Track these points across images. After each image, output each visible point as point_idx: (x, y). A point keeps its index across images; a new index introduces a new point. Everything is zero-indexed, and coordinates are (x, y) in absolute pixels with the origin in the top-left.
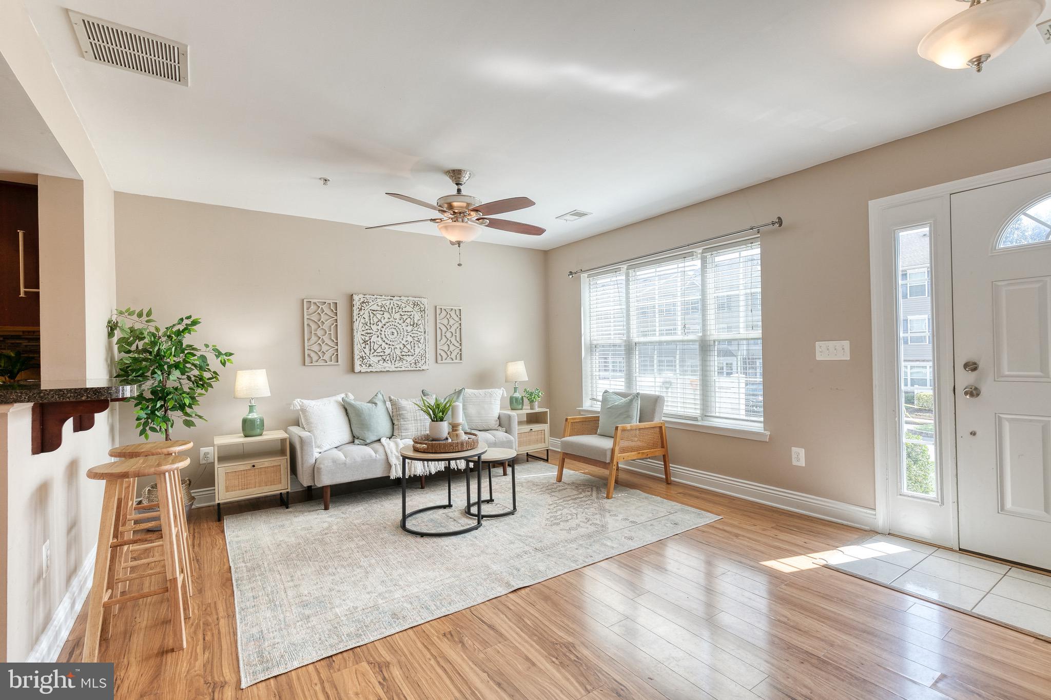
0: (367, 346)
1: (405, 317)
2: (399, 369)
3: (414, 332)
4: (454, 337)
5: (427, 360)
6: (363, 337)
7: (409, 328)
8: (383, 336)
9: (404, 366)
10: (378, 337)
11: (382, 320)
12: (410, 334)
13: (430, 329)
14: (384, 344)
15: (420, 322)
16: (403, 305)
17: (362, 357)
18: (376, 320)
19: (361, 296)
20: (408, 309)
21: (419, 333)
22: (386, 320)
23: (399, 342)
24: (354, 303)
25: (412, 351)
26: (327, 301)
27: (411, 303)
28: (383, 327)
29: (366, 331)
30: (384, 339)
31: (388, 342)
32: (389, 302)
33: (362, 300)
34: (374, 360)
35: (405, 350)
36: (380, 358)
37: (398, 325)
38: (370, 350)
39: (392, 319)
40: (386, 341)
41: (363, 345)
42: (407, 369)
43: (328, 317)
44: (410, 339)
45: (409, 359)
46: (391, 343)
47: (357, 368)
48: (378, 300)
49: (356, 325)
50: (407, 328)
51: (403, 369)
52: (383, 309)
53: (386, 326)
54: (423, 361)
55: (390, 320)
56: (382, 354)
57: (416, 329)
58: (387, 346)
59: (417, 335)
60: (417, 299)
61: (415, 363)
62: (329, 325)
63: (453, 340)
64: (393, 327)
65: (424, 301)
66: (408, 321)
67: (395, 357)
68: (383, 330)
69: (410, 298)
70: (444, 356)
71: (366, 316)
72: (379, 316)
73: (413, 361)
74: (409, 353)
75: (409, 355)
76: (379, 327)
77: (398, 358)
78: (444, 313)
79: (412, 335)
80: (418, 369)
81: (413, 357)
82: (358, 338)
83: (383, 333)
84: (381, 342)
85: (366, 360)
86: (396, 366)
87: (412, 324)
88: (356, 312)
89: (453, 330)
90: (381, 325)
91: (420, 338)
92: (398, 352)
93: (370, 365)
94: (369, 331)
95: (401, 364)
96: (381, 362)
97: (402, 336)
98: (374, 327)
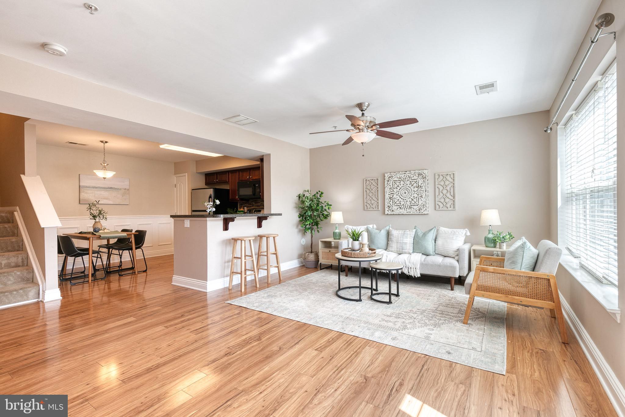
0: (391, 201)
1: (413, 183)
2: (409, 213)
3: (418, 191)
4: (449, 193)
5: (427, 208)
6: (389, 196)
7: (416, 189)
8: (400, 195)
9: (412, 211)
10: (397, 195)
11: (399, 186)
12: (416, 192)
13: (431, 189)
14: (400, 199)
15: (422, 185)
16: (412, 176)
17: (389, 206)
18: (396, 186)
19: (389, 174)
20: (415, 177)
21: (422, 192)
22: (402, 185)
23: (409, 197)
24: (385, 178)
25: (417, 203)
26: (374, 179)
27: (417, 174)
28: (400, 190)
29: (391, 192)
30: (401, 196)
31: (403, 198)
32: (403, 175)
33: (389, 176)
34: (395, 208)
35: (413, 202)
36: (398, 207)
37: (408, 188)
38: (393, 202)
39: (405, 185)
40: (402, 197)
41: (390, 200)
42: (414, 213)
43: (374, 187)
44: (416, 195)
45: (415, 207)
46: (404, 198)
47: (386, 212)
48: (398, 175)
49: (386, 189)
50: (414, 189)
51: (412, 213)
52: (400, 179)
53: (402, 189)
54: (425, 209)
55: (404, 185)
56: (399, 204)
57: (420, 189)
58: (402, 200)
59: (420, 193)
60: (421, 171)
61: (419, 210)
62: (375, 190)
63: (448, 195)
64: (406, 189)
65: (426, 172)
66: (415, 185)
67: (407, 206)
68: (400, 191)
69: (416, 171)
70: (441, 205)
71: (391, 184)
72: (398, 184)
73: (418, 209)
74: (415, 204)
75: (415, 205)
76: (398, 190)
77: (409, 207)
78: (441, 177)
79: (417, 193)
80: (421, 213)
81: (418, 206)
82: (387, 196)
83: (400, 193)
84: (399, 198)
85: (391, 208)
86: (407, 211)
87: (417, 186)
88: (386, 183)
89: (448, 188)
90: (399, 188)
91: (422, 194)
92: (408, 203)
93: (393, 211)
94: (392, 192)
95: (410, 210)
96: (399, 209)
97: (411, 193)
98: (395, 190)
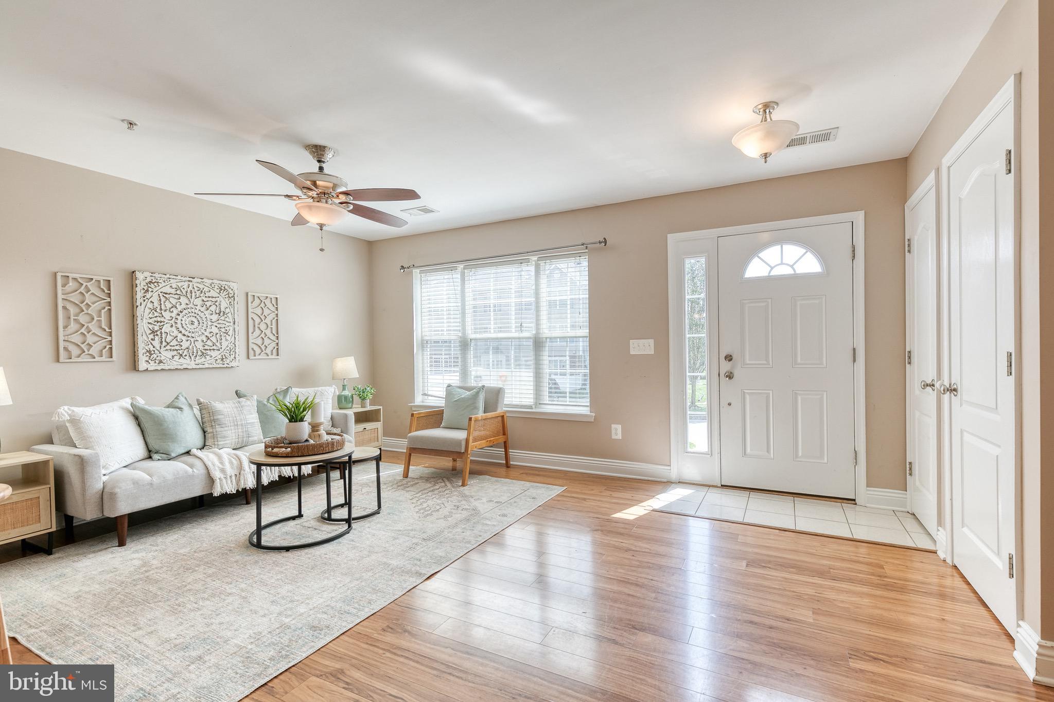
0: (157, 338)
1: (208, 304)
2: (201, 366)
3: (220, 321)
4: (269, 329)
5: (237, 356)
6: (151, 327)
7: (215, 317)
8: (179, 325)
9: (208, 362)
10: (172, 326)
11: (178, 306)
12: (215, 324)
13: (240, 319)
14: (180, 336)
15: (228, 310)
16: (206, 289)
17: (149, 352)
18: (169, 305)
19: (147, 274)
20: (213, 293)
21: (227, 324)
22: (184, 306)
23: (200, 333)
24: (138, 282)
25: (218, 344)
26: (95, 278)
27: (216, 287)
28: (178, 315)
29: (156, 319)
30: (181, 329)
31: (186, 333)
32: (187, 283)
33: (149, 279)
34: (166, 355)
35: (209, 343)
36: (175, 353)
37: (199, 313)
38: (161, 342)
39: (191, 305)
40: (183, 331)
41: (151, 336)
42: (211, 366)
43: (95, 299)
44: (215, 330)
45: (214, 354)
46: (190, 335)
47: (142, 365)
48: (172, 281)
49: (139, 311)
50: (212, 317)
51: (207, 366)
52: (178, 292)
53: (184, 313)
54: (232, 357)
55: (189, 306)
56: (177, 348)
57: (223, 318)
58: (184, 338)
59: (224, 326)
60: (224, 283)
61: (222, 359)
62: (99, 308)
63: (268, 332)
64: (193, 314)
65: (232, 284)
66: (213, 308)
67: (195, 351)
68: (179, 318)
69: (215, 281)
70: (258, 351)
71: (155, 299)
72: (174, 301)
73: (220, 357)
74: (214, 347)
75: (213, 349)
76: (174, 315)
77: (200, 353)
78: (257, 301)
79: (218, 326)
80: (225, 366)
81: (220, 352)
82: (143, 326)
83: (179, 322)
84: (176, 333)
85: (155, 356)
86: (197, 362)
87: (217, 312)
88: (139, 295)
89: (268, 321)
90: (175, 311)
91: (228, 329)
92: (199, 345)
93: (161, 362)
94: (159, 319)
95: (203, 359)
96: (176, 358)
97: (205, 326)
98: (167, 315)
